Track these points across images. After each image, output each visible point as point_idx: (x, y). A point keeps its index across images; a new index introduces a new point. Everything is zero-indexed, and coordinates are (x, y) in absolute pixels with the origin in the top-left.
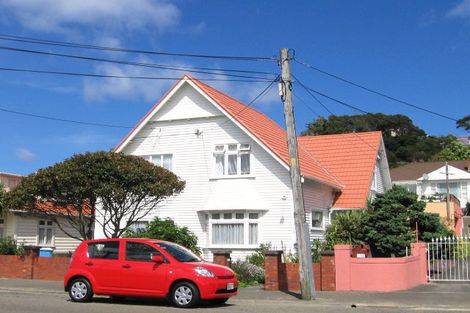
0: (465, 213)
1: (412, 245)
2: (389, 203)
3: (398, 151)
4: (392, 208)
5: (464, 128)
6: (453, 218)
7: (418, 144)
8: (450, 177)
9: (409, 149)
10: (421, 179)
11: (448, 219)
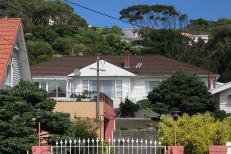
0: (118, 114)
1: (33, 148)
2: (13, 101)
3: (55, 42)
4: (16, 106)
5: (127, 20)
6: (102, 119)
7: (78, 35)
8: (101, 74)
9: (67, 40)
10: (73, 74)
11: (97, 120)
